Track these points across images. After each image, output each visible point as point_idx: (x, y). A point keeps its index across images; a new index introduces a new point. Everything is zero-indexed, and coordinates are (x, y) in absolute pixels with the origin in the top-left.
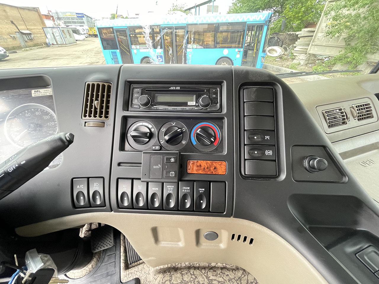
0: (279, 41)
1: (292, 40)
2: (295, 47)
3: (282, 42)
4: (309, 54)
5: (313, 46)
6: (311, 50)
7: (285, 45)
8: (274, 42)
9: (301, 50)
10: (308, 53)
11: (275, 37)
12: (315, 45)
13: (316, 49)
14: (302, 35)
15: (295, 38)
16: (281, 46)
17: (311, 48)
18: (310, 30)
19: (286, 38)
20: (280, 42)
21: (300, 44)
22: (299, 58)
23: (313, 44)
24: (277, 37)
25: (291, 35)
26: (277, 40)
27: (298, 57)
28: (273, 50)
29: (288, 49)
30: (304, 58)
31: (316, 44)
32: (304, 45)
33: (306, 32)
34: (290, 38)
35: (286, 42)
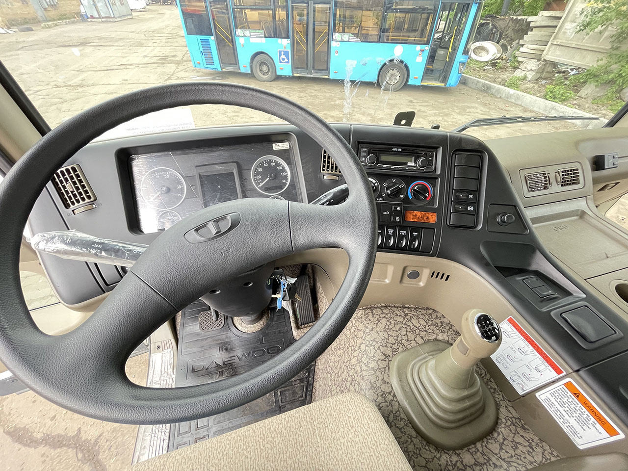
1: (518, 31)
2: (522, 45)
3: (501, 35)
4: (545, 61)
5: (554, 47)
6: (550, 53)
8: (485, 34)
9: (532, 52)
10: (542, 60)
12: (558, 45)
13: (558, 53)
14: (538, 24)
15: (523, 27)
16: (498, 43)
17: (549, 51)
18: (554, 15)
19: (509, 27)
21: (532, 41)
22: (526, 68)
23: (555, 43)
24: (492, 25)
25: (517, 23)
26: (492, 30)
27: (525, 65)
28: (482, 48)
29: (509, 47)
30: (535, 68)
31: (559, 43)
32: (538, 42)
33: (546, 18)
34: (516, 27)
35: (508, 34)
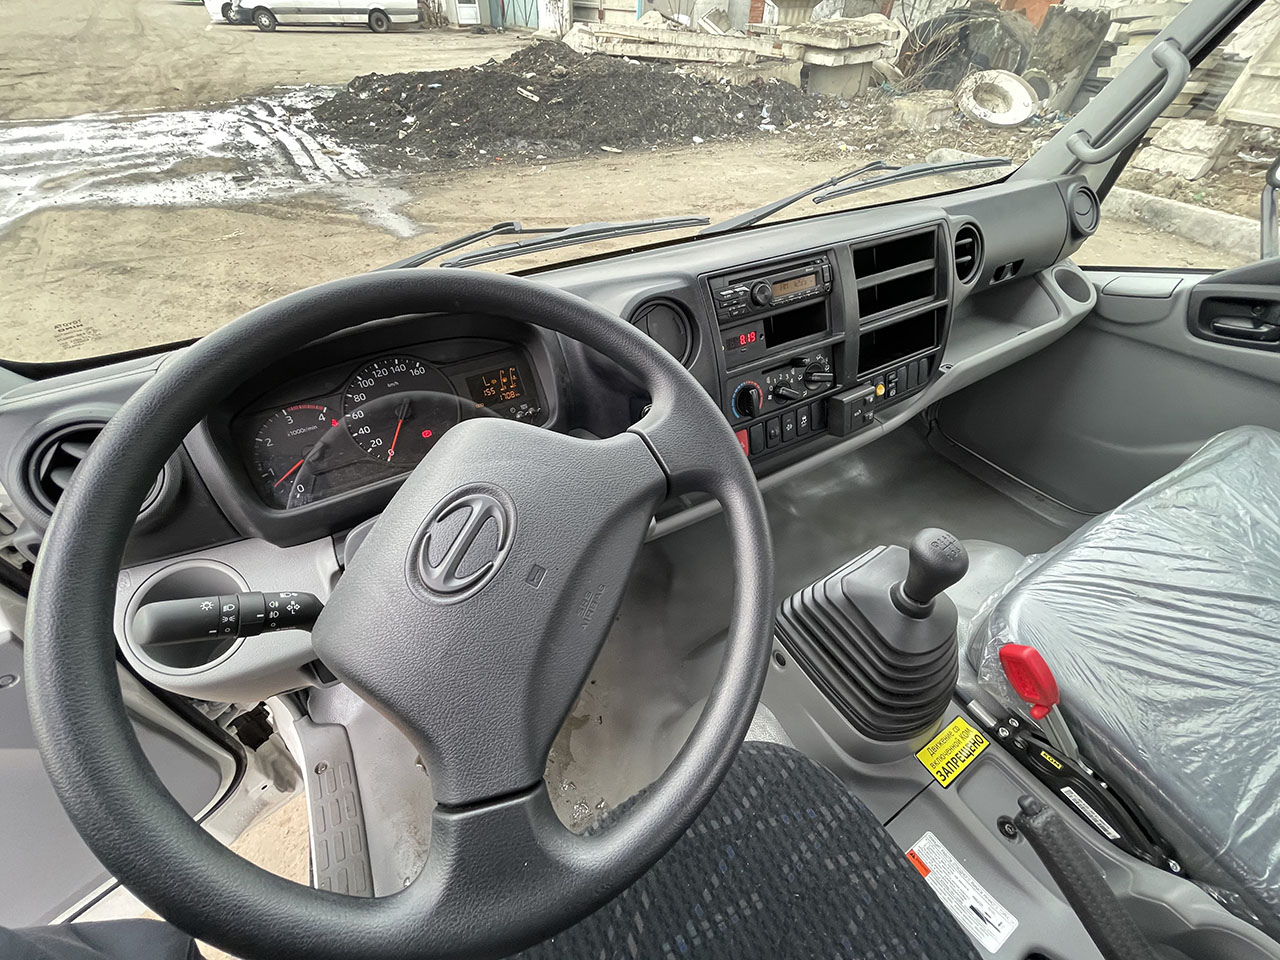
0: (1008, 49)
4: (1227, 122)
5: (1259, 84)
7: (1044, 68)
8: (983, 51)
10: (1221, 120)
11: (992, 24)
17: (1244, 95)
19: (1052, 34)
20: (1016, 53)
22: (1175, 143)
24: (1002, 27)
25: (1077, 21)
26: (1001, 40)
27: (1172, 135)
28: (993, 90)
29: (1054, 87)
34: (1072, 33)
35: (1050, 50)
